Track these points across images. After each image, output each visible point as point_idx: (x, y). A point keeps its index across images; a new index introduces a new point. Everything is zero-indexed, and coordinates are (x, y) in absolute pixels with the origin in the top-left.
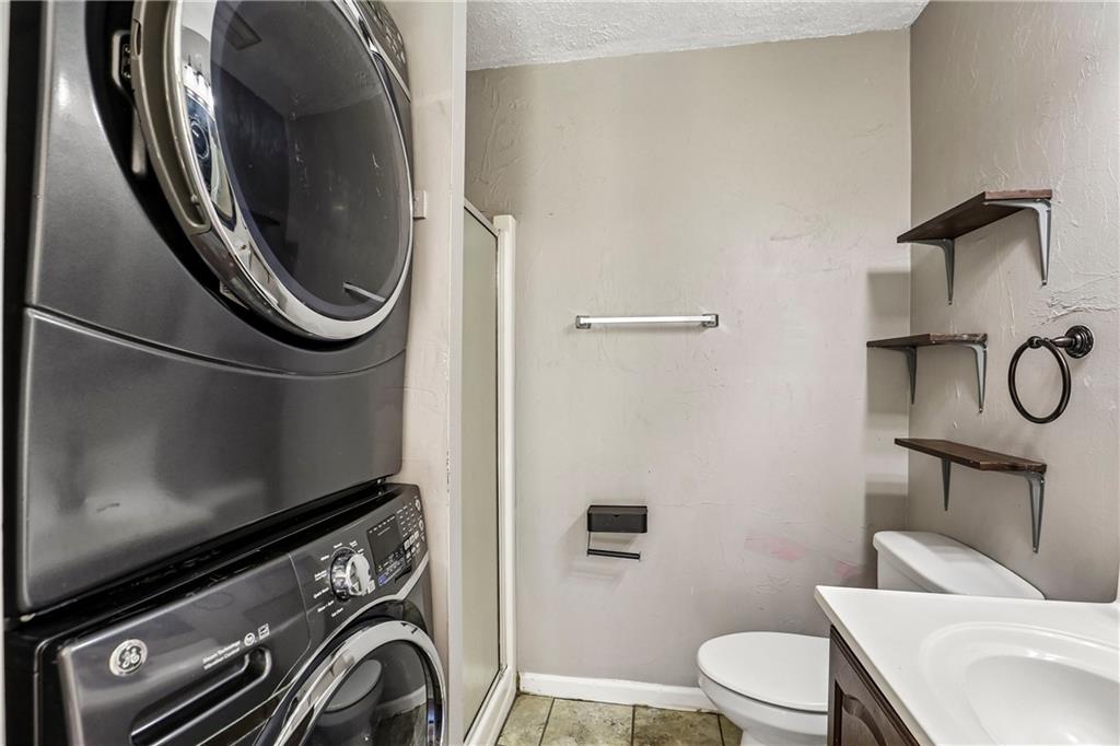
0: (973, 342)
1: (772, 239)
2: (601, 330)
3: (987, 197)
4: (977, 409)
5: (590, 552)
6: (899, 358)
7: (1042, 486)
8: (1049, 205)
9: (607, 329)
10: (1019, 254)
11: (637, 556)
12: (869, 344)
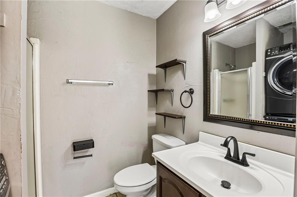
0: (171, 91)
1: (127, 62)
2: (76, 84)
3: (177, 60)
4: (171, 105)
5: (75, 158)
6: (154, 94)
7: (185, 120)
8: (186, 64)
9: (78, 84)
10: (180, 74)
11: (91, 156)
12: (148, 91)
